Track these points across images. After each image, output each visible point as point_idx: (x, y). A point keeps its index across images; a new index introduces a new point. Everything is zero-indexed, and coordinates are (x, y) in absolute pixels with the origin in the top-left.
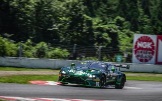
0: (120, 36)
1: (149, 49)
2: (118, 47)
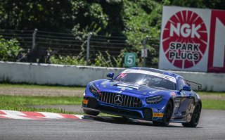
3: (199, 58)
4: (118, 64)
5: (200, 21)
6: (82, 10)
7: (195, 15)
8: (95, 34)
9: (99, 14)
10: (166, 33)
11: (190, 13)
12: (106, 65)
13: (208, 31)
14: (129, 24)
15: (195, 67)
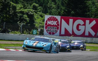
0: (35, 17)
1: (56, 26)
2: (34, 24)
3: (56, 32)
4: (31, 33)
5: (57, 20)
6: (21, 17)
7: (55, 18)
8: (25, 24)
9: (26, 18)
10: (46, 24)
11: (54, 17)
12: (27, 34)
13: (59, 23)
14: (36, 21)
15: (55, 34)
